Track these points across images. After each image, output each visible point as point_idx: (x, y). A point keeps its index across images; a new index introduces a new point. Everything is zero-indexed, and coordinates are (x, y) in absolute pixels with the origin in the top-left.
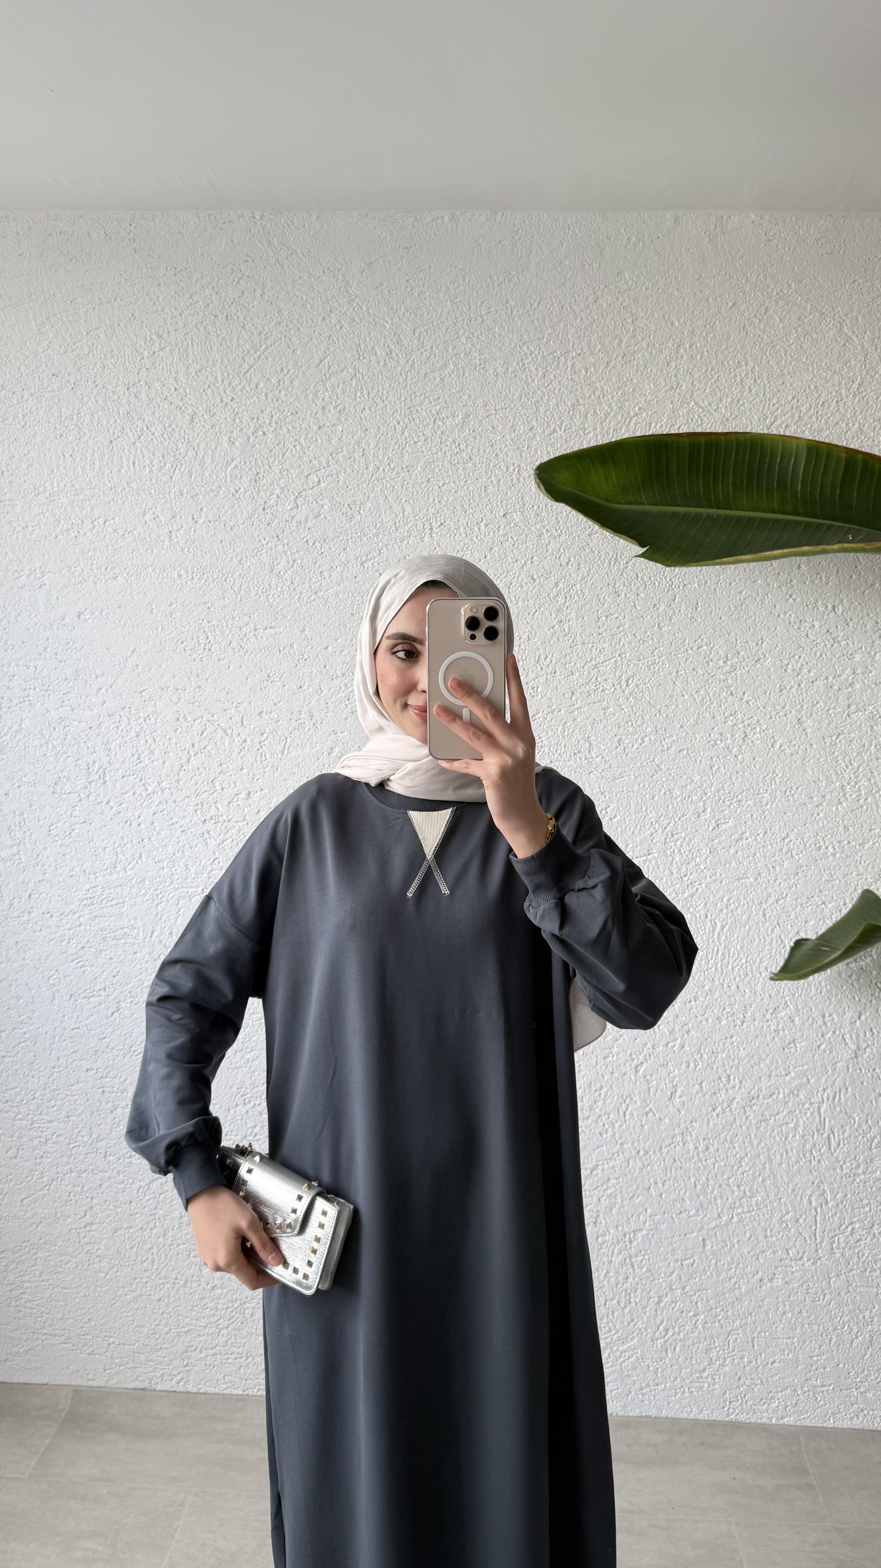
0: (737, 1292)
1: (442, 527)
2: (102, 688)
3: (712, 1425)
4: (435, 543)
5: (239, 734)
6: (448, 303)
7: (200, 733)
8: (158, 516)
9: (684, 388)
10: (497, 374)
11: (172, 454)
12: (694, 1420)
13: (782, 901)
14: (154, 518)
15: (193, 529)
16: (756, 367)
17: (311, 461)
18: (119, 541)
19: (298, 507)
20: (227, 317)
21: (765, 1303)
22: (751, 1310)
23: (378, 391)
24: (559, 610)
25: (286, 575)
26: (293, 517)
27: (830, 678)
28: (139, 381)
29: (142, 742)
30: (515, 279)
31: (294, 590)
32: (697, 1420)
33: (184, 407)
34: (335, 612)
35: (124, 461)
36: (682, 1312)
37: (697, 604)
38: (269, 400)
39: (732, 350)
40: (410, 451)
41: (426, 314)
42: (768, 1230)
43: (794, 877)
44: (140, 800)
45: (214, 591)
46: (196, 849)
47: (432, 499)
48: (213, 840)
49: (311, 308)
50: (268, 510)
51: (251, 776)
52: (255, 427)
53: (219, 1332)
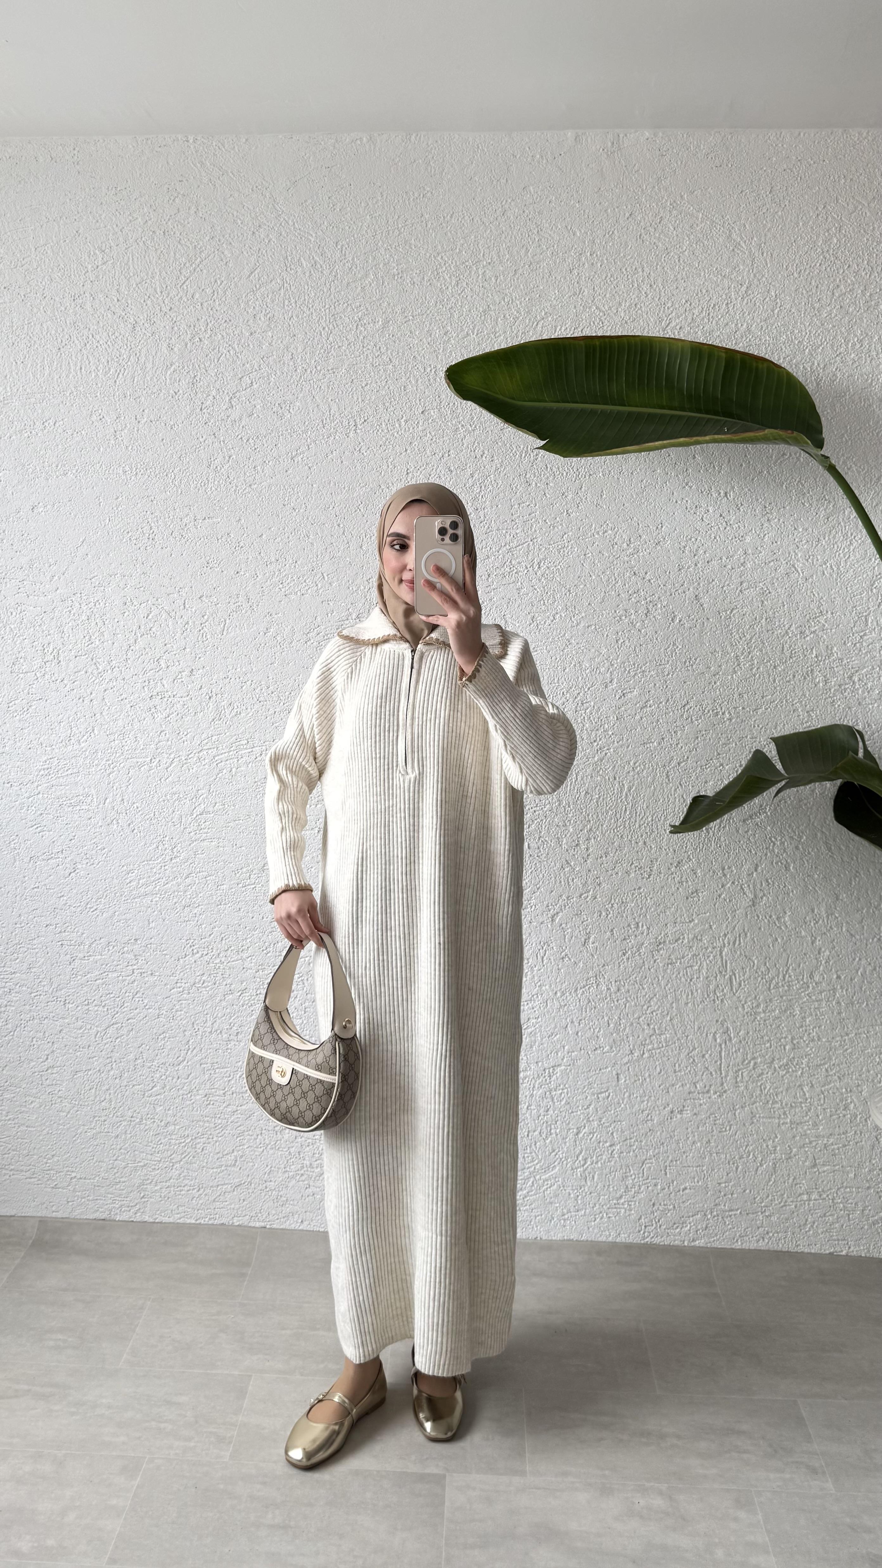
0: (649, 1124)
1: (366, 423)
2: (55, 576)
3: (628, 1247)
4: (359, 439)
5: (182, 616)
6: (368, 217)
7: (146, 616)
9: (586, 293)
10: (414, 283)
11: (116, 360)
12: (612, 1242)
13: (684, 763)
14: (100, 418)
15: (136, 429)
16: (652, 273)
17: (244, 365)
18: (68, 440)
19: (232, 407)
20: (164, 232)
21: (676, 1134)
22: (663, 1141)
23: (305, 300)
24: (475, 499)
25: (223, 469)
26: (228, 417)
27: (724, 558)
28: (84, 292)
29: (93, 624)
30: (429, 194)
31: (230, 483)
32: (615, 1242)
33: (126, 317)
34: (269, 503)
35: (72, 367)
36: (599, 1142)
37: (602, 492)
38: (205, 309)
40: (335, 354)
41: (347, 228)
42: (677, 1065)
43: (694, 741)
44: (92, 678)
45: (156, 484)
46: (145, 723)
47: (355, 398)
48: (159, 714)
49: (242, 223)
50: (205, 411)
51: (193, 655)
52: (192, 334)
53: (173, 1166)
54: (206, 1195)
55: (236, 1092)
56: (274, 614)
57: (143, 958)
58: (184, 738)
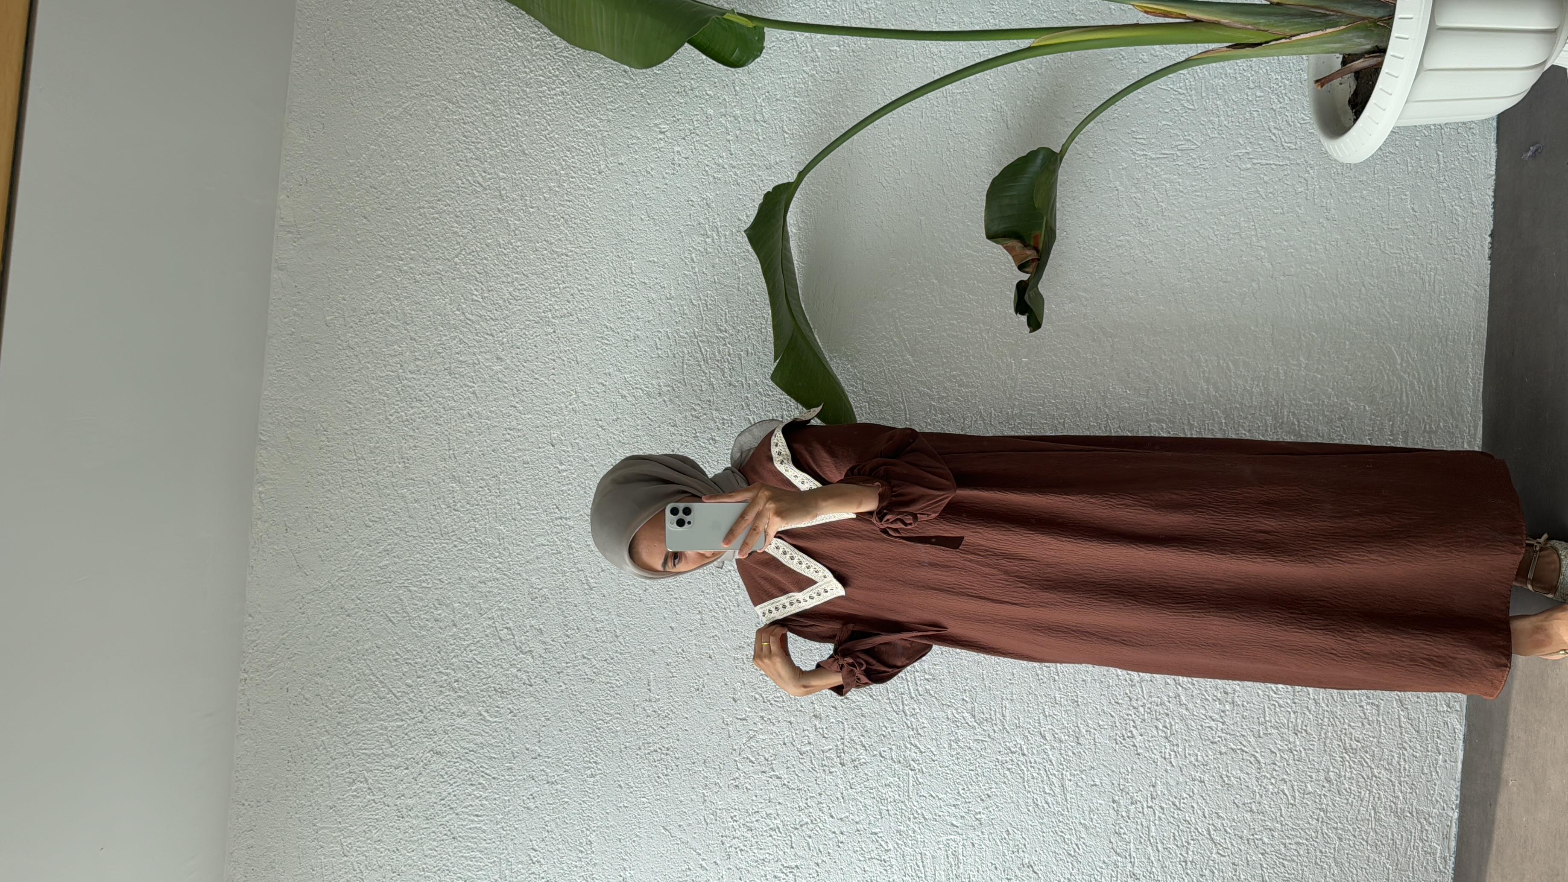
2: (701, 865)
4: (576, 515)
5: (755, 723)
6: (342, 491)
7: (751, 764)
8: (531, 795)
11: (471, 776)
14: (533, 798)
15: (546, 759)
16: (426, 199)
17: (487, 636)
18: (554, 836)
19: (530, 651)
20: (340, 713)
23: (423, 564)
24: (649, 395)
25: (597, 666)
28: (396, 805)
29: (757, 825)
31: (612, 659)
33: (425, 761)
34: (637, 618)
37: (650, 261)
38: (424, 674)
40: (484, 536)
44: (817, 831)
45: (609, 741)
46: (870, 774)
47: (533, 517)
48: (861, 757)
49: (337, 627)
50: (532, 681)
52: (449, 690)
53: (1376, 777)
54: (1410, 741)
55: (1293, 699)
57: (1135, 794)
58: (890, 730)
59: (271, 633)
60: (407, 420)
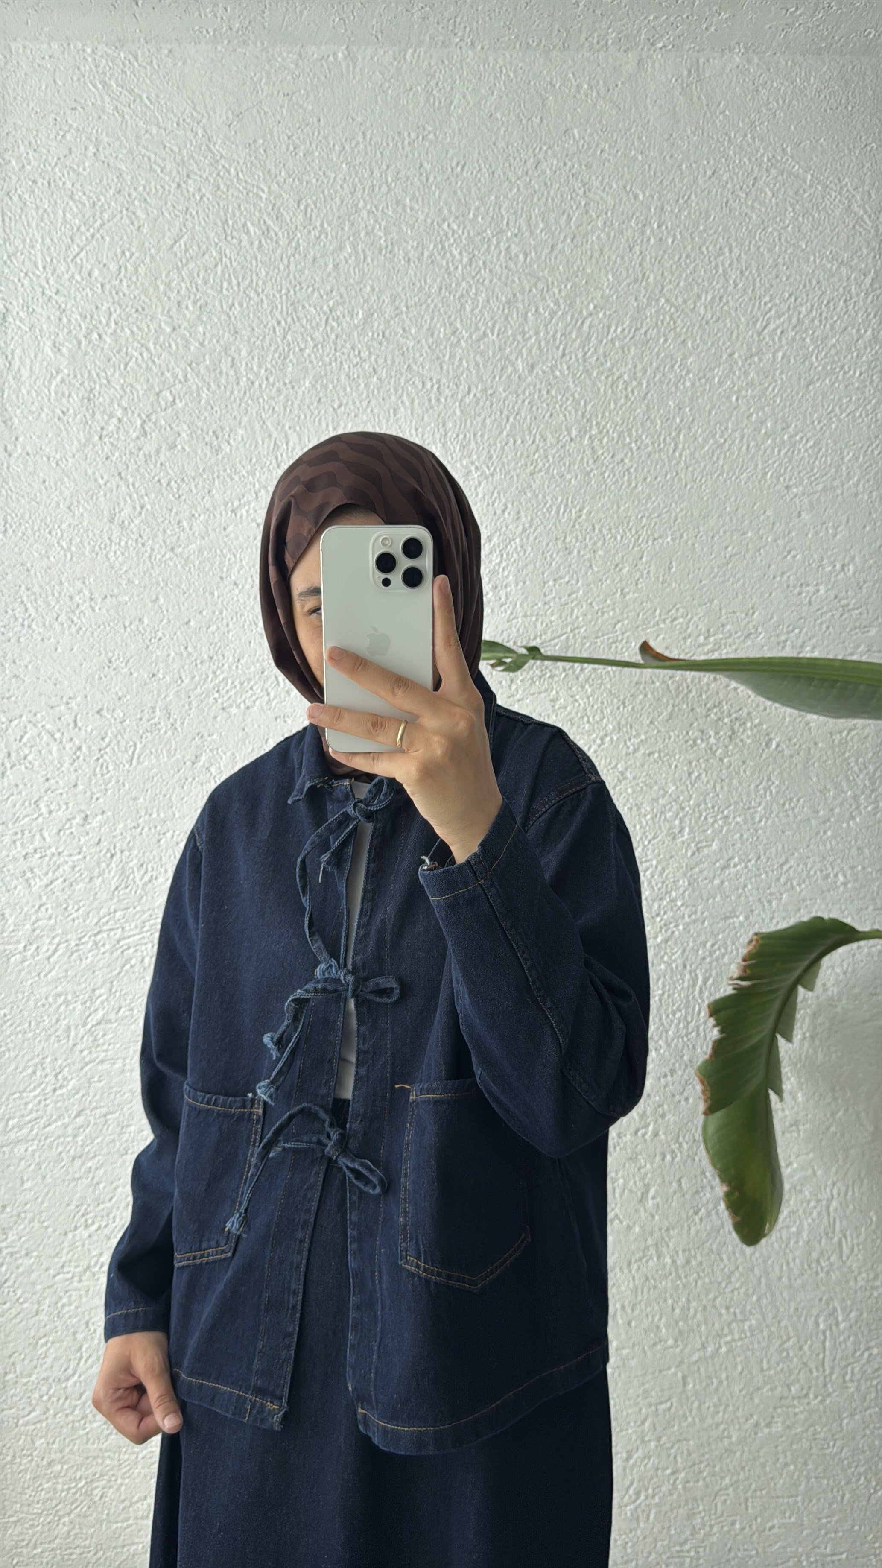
0: (725, 1442)
5: (71, 739)
6: (344, 166)
7: (18, 735)
9: (651, 280)
10: (409, 259)
17: (163, 374)
19: (146, 434)
20: (49, 184)
21: (761, 1454)
22: (744, 1464)
23: (252, 281)
25: (132, 525)
26: (140, 449)
31: (143, 545)
34: (198, 575)
36: (657, 1469)
38: (107, 292)
39: (712, 232)
40: (295, 361)
41: (314, 181)
42: (765, 1361)
47: (324, 425)
48: (38, 878)
49: (162, 171)
50: (106, 440)
51: (89, 794)
52: (87, 328)
56: (206, 735)
58: (72, 914)
59: (148, 82)
60: (443, 248)
